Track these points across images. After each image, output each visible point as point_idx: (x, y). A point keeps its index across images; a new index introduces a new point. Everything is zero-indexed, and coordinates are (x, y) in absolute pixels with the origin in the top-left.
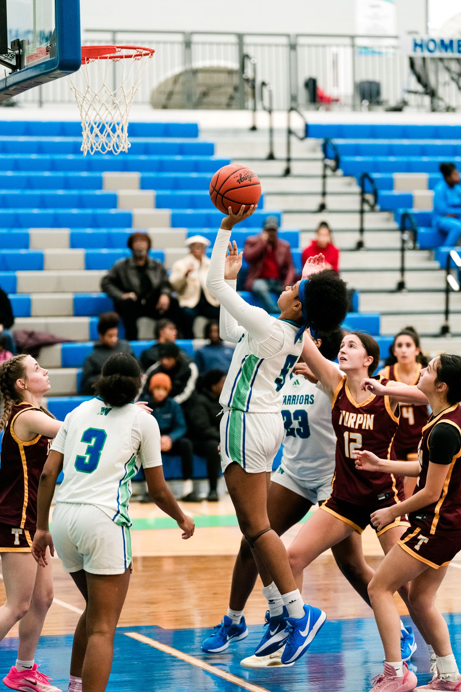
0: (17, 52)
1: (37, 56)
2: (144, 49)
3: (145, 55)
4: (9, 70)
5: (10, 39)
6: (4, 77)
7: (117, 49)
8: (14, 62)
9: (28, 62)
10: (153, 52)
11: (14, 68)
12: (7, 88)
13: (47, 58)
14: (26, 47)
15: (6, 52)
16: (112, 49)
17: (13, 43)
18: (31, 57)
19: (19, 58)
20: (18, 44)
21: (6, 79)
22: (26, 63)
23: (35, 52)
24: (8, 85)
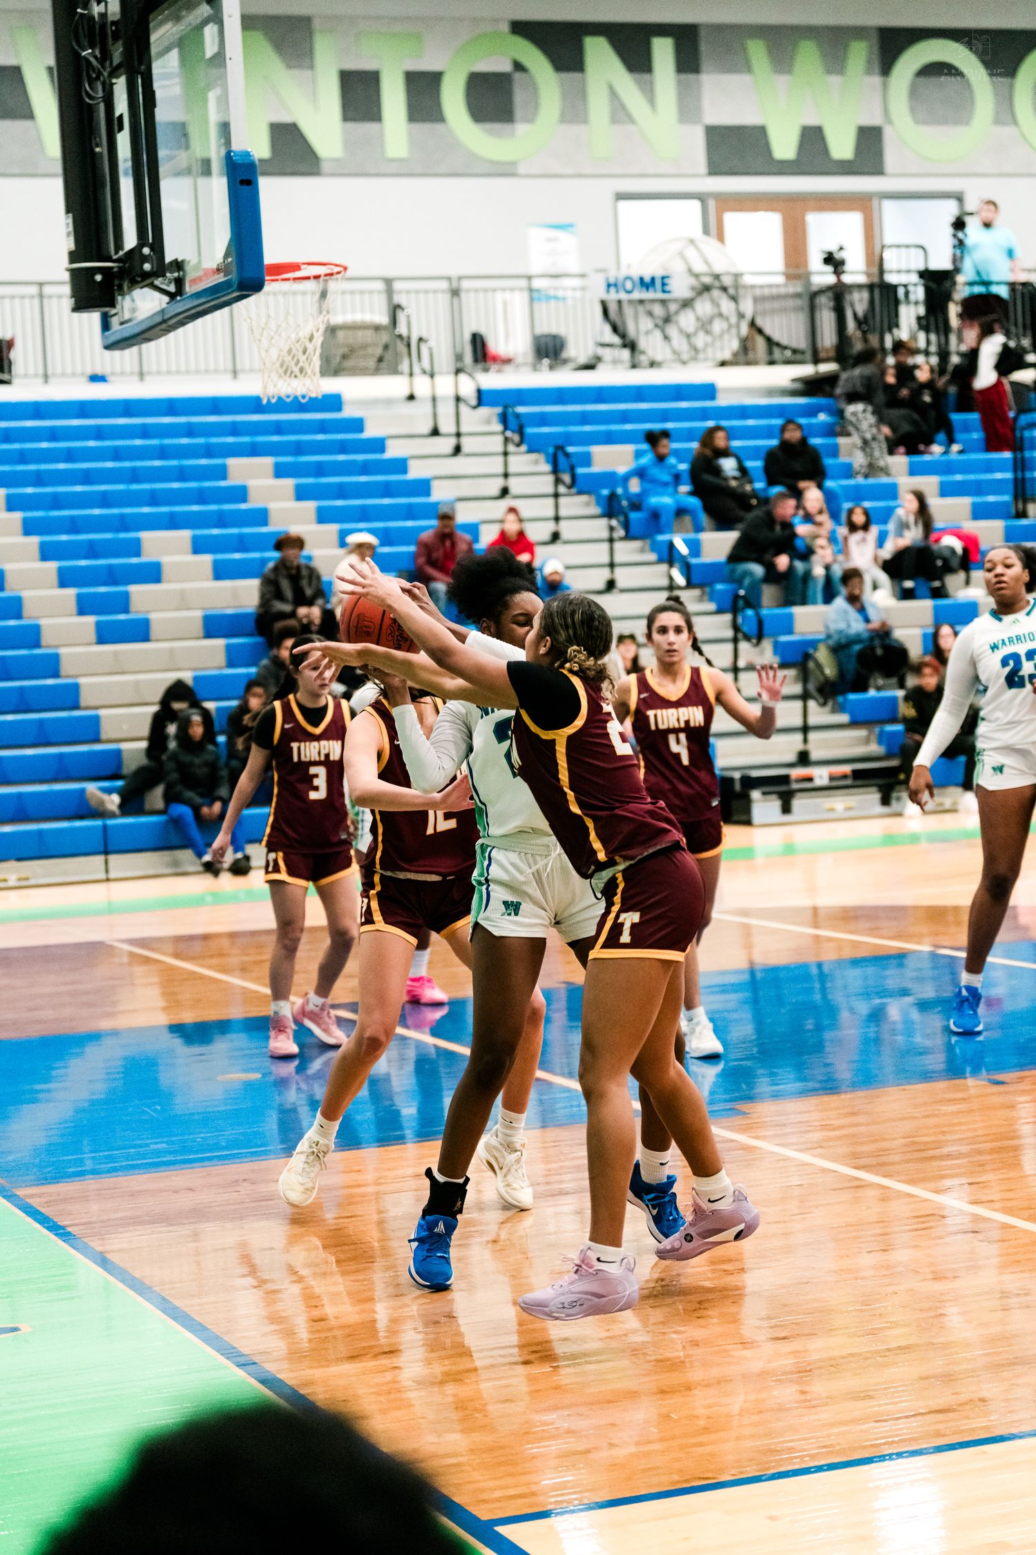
0: (176, 274)
1: (200, 279)
2: (336, 265)
3: (339, 273)
4: (166, 299)
5: (169, 258)
6: (158, 308)
7: (303, 267)
8: (172, 288)
9: (190, 286)
10: (345, 269)
11: (172, 296)
12: (164, 321)
13: (221, 278)
14: (188, 268)
15: (164, 275)
16: (295, 267)
17: (171, 263)
18: (194, 281)
19: (179, 282)
20: (178, 265)
21: (163, 311)
22: (189, 289)
23: (200, 274)
24: (166, 317)
